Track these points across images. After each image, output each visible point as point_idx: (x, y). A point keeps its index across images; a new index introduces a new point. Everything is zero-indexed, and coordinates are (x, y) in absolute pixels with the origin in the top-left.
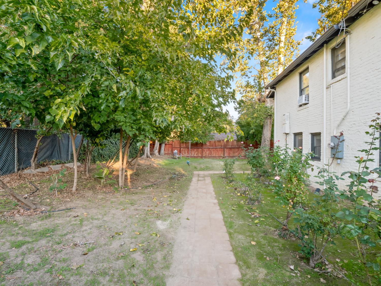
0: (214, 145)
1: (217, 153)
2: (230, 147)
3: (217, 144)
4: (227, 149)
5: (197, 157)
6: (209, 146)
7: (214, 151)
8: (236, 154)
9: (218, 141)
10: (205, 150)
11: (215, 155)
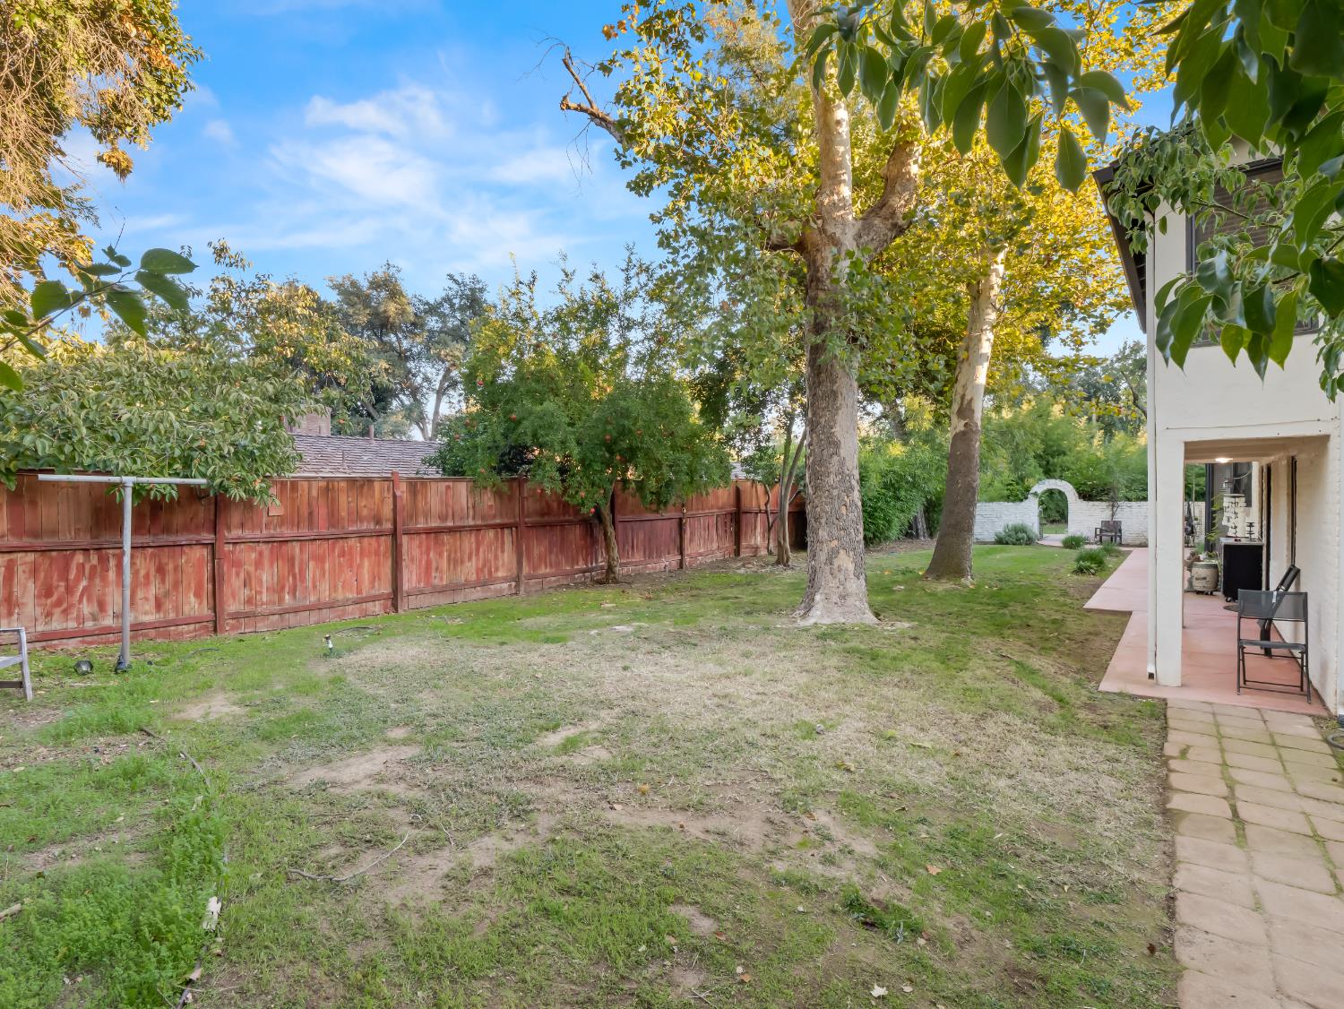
0: (322, 513)
1: (348, 575)
2: (435, 524)
3: (344, 501)
4: (417, 540)
5: (161, 627)
6: (282, 521)
7: (320, 560)
8: (469, 570)
9: (351, 481)
10: (248, 556)
11: (334, 588)
